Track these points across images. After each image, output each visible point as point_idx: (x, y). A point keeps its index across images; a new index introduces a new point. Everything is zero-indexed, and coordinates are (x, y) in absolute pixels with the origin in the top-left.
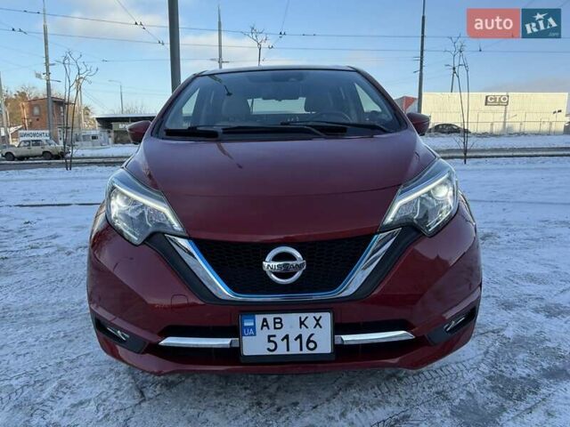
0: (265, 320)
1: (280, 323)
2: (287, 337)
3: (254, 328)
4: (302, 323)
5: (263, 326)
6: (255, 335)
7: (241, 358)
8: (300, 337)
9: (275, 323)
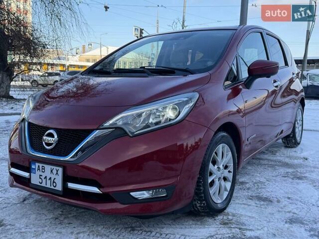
0: (39, 166)
1: (44, 169)
2: (46, 177)
3: (35, 169)
4: (52, 171)
5: (38, 169)
6: (35, 173)
7: (30, 184)
8: (50, 179)
9: (42, 169)
